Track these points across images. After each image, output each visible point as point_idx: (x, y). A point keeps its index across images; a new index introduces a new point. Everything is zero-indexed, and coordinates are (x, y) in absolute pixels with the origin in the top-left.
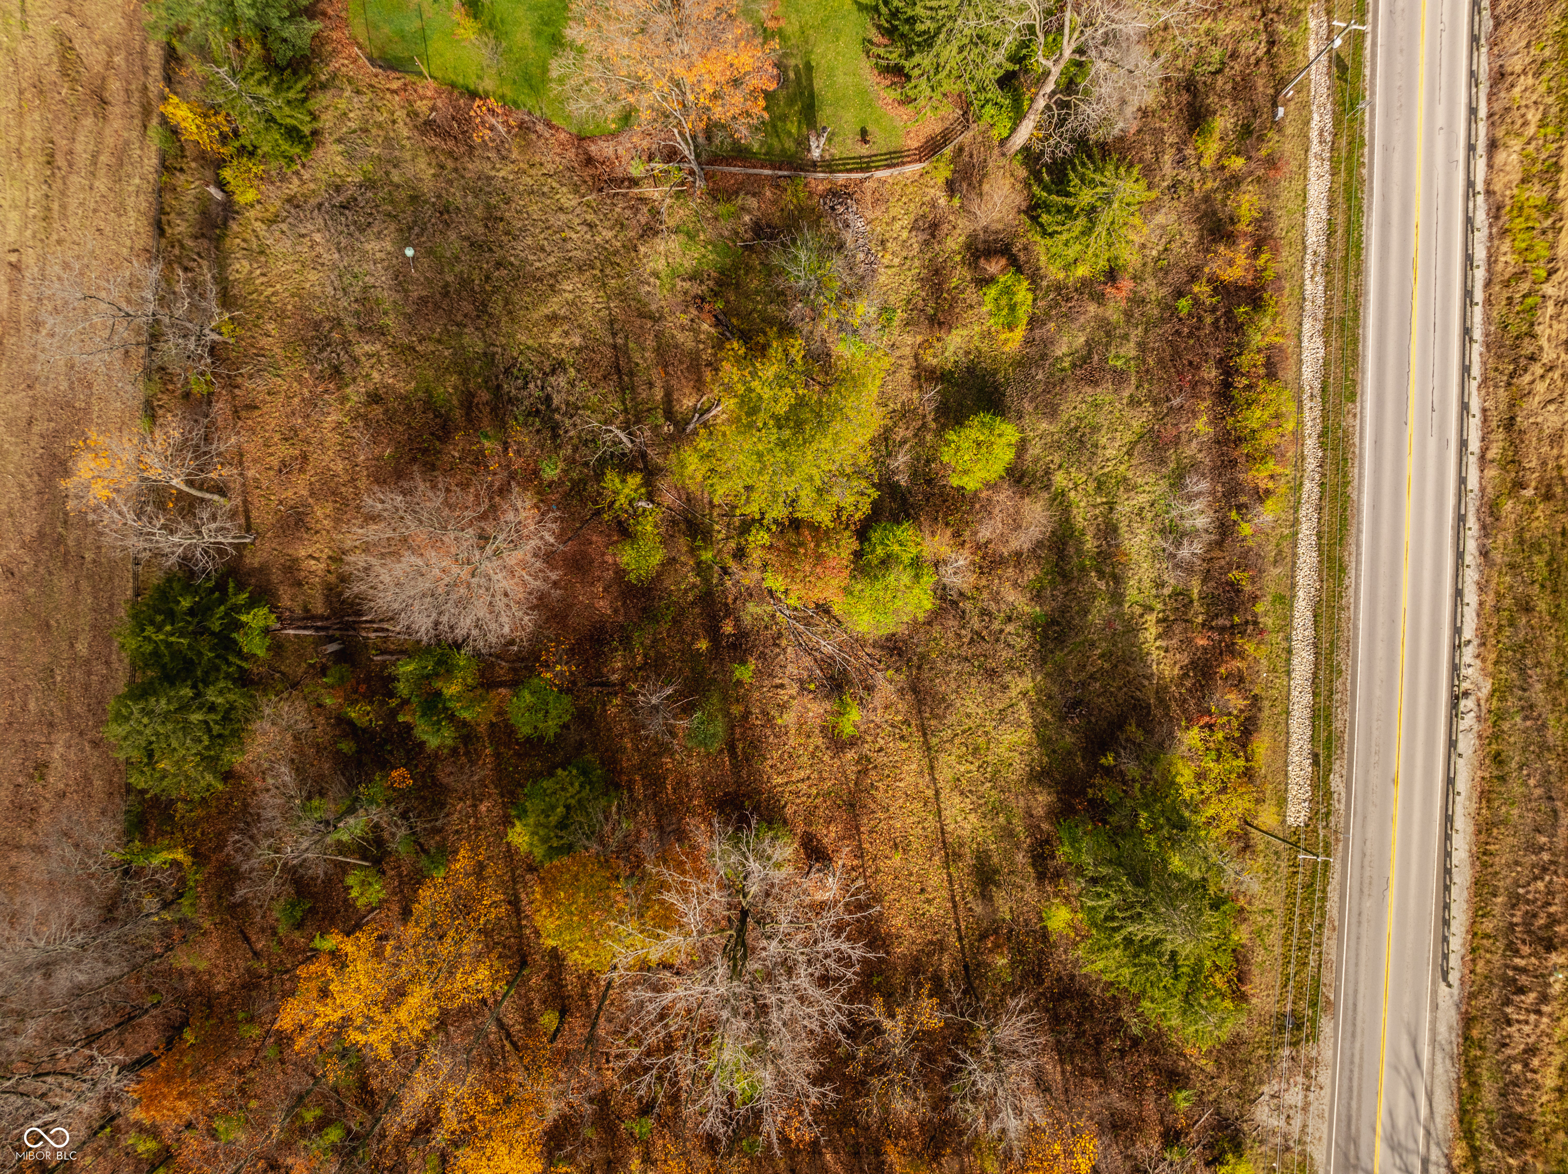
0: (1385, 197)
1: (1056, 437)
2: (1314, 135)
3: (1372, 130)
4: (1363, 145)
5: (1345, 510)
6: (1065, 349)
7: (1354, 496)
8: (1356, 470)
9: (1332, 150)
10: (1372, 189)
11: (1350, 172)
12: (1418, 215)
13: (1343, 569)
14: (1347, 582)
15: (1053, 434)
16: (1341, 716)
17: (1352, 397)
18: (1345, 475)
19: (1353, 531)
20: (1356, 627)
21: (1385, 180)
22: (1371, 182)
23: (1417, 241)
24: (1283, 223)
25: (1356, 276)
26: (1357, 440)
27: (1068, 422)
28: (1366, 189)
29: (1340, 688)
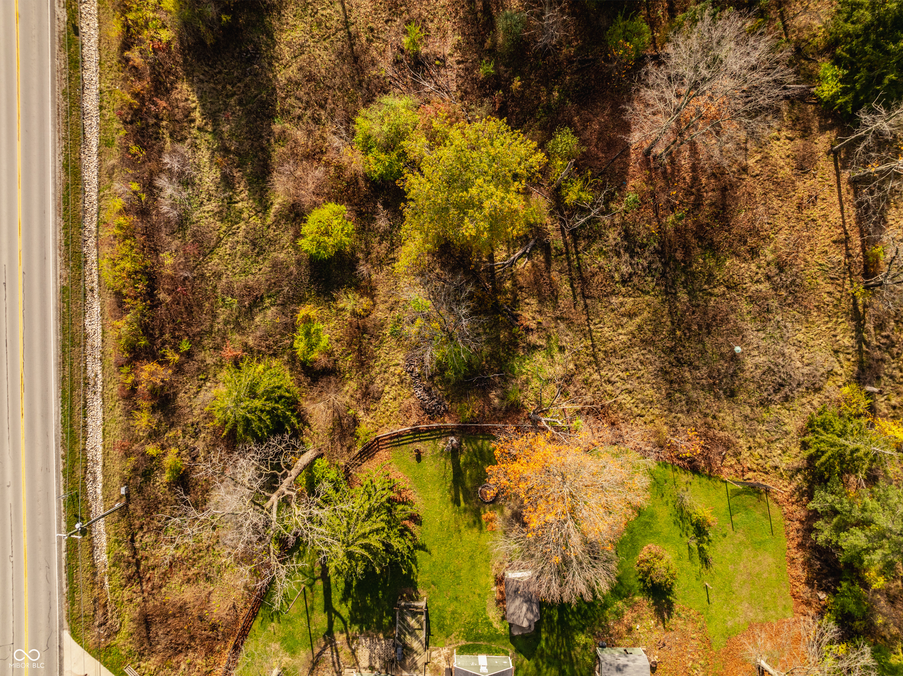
0: (46, 435)
1: (272, 249)
2: (100, 478)
3: (58, 482)
4: (64, 471)
5: (65, 209)
6: (269, 312)
7: (59, 219)
8: (58, 238)
9: (86, 467)
10: (56, 440)
11: (72, 451)
12: (22, 423)
13: (65, 167)
14: (62, 158)
15: (275, 251)
16: (62, 61)
17: (64, 290)
18: (66, 234)
19: (58, 195)
20: (54, 126)
21: (47, 447)
22: (56, 445)
23: (22, 404)
24: (118, 411)
25: (64, 377)
26: (59, 259)
27: (264, 259)
28: (60, 440)
29: (63, 82)
